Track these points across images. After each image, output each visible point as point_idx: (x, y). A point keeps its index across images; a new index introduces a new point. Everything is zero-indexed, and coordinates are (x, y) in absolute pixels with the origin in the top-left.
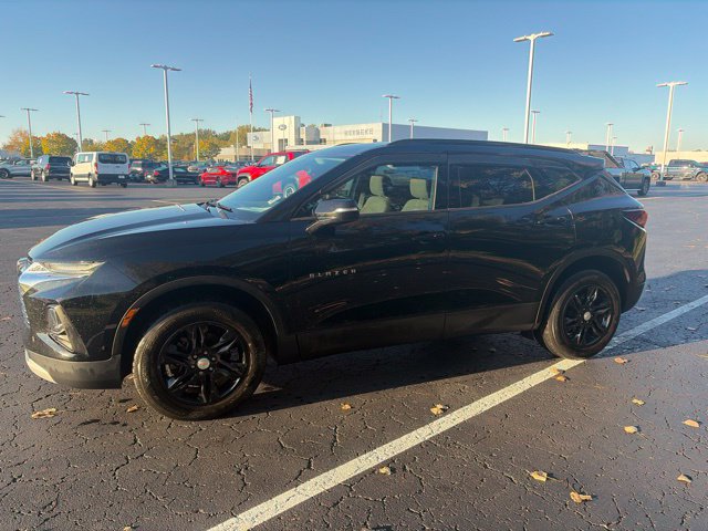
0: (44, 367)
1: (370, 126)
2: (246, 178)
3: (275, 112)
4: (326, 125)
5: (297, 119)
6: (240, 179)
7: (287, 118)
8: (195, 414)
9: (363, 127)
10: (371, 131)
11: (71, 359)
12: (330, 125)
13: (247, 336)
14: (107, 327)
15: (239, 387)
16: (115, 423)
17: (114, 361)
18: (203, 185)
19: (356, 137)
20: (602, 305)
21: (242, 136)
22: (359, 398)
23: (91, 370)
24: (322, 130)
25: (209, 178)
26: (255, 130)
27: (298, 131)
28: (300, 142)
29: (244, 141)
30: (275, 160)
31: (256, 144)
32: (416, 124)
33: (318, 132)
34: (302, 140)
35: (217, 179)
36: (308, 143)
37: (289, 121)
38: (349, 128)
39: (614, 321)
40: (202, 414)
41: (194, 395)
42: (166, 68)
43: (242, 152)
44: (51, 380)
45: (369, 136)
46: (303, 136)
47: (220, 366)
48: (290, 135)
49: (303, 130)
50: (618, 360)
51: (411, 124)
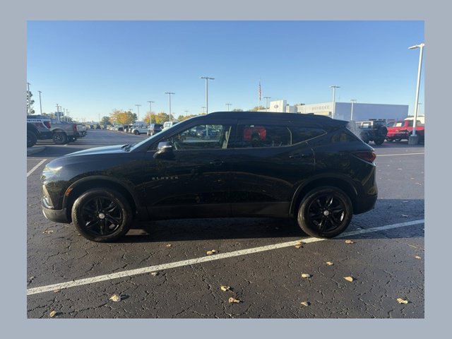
1: (326, 104)
4: (301, 105)
5: (285, 102)
8: (97, 239)
10: (329, 107)
11: (52, 209)
13: (121, 205)
17: (64, 211)
19: (319, 111)
20: (338, 207)
22: (176, 243)
27: (285, 109)
37: (280, 103)
38: (314, 106)
39: (347, 218)
40: (100, 240)
41: (98, 231)
42: (207, 78)
45: (326, 110)
46: (288, 111)
47: (109, 218)
50: (348, 242)
51: (352, 102)
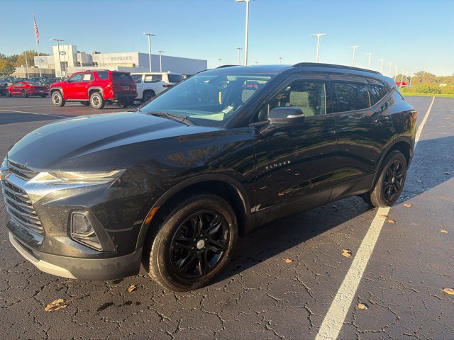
0: (65, 266)
1: (129, 54)
2: (58, 90)
3: (59, 41)
4: (96, 53)
5: (74, 47)
6: (53, 91)
7: (66, 47)
9: (124, 55)
10: (131, 58)
12: (99, 53)
13: (229, 219)
14: (135, 224)
15: (222, 258)
16: (129, 303)
17: (137, 254)
18: (11, 96)
19: (120, 61)
20: (399, 172)
21: (29, 59)
23: (119, 264)
24: (94, 56)
25: (16, 91)
26: (41, 55)
27: (75, 56)
28: (77, 64)
29: (32, 63)
30: (83, 77)
31: (41, 65)
32: (163, 54)
33: (90, 57)
34: (79, 63)
35: (22, 91)
36: (84, 65)
37: (68, 49)
38: (114, 55)
39: (404, 181)
40: (200, 284)
43: (31, 70)
44: (71, 276)
45: (129, 61)
46: (80, 60)
47: (211, 244)
48: (69, 58)
49: (79, 55)
50: (406, 205)
